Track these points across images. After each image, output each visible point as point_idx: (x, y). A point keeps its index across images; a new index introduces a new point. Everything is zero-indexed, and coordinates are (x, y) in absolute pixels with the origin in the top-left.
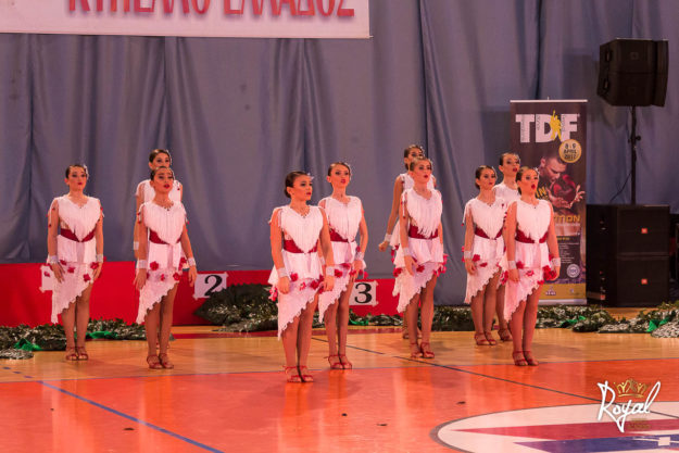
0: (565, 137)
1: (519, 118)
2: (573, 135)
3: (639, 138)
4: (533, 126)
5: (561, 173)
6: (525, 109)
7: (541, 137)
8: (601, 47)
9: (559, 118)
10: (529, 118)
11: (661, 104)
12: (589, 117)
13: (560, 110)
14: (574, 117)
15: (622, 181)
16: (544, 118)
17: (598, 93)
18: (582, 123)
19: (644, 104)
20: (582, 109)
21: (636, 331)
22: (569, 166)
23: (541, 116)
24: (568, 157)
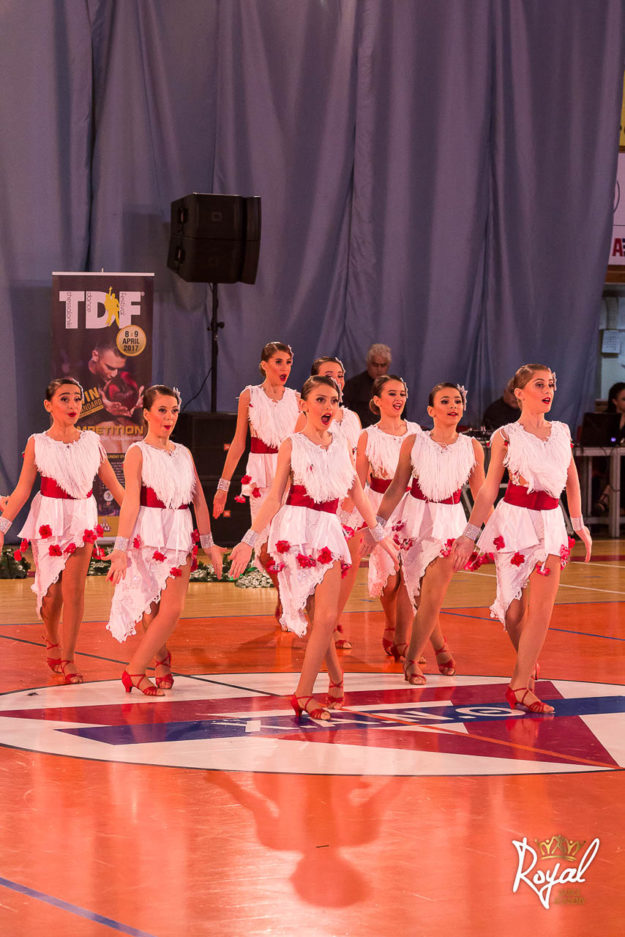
0: (124, 322)
1: (63, 296)
2: (135, 320)
3: (222, 325)
4: (82, 306)
5: (119, 370)
6: (71, 284)
7: (93, 322)
8: (174, 204)
9: (117, 297)
10: (78, 296)
11: (251, 280)
12: (156, 295)
13: (118, 286)
14: (137, 296)
15: (200, 384)
16: (96, 297)
17: (169, 265)
18: (147, 304)
19: (228, 280)
20: (147, 286)
21: (215, 580)
22: (130, 361)
23: (93, 293)
24: (128, 349)
